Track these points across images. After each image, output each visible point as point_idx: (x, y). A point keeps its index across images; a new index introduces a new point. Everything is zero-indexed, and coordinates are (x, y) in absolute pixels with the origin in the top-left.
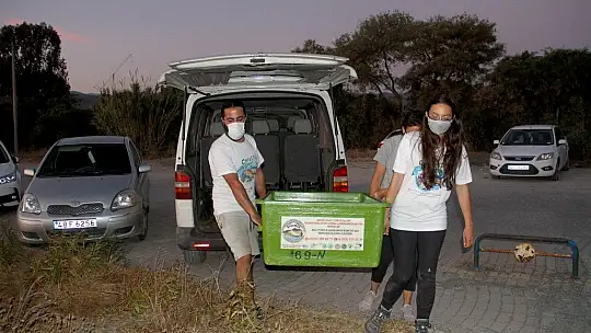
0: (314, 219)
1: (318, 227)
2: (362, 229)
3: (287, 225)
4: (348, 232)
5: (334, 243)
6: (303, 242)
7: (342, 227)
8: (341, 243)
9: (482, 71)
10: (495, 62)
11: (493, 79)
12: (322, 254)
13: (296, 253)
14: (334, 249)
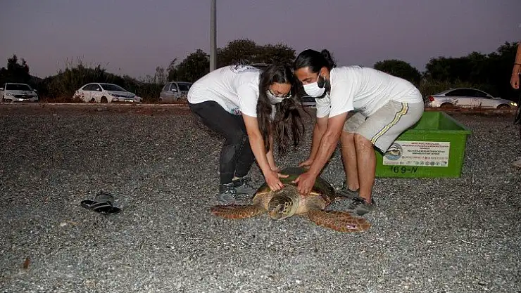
0: (410, 143)
1: (412, 148)
4: (437, 153)
5: (425, 161)
6: (400, 160)
7: (432, 149)
8: (430, 161)
12: (415, 169)
13: (394, 168)
14: (425, 165)
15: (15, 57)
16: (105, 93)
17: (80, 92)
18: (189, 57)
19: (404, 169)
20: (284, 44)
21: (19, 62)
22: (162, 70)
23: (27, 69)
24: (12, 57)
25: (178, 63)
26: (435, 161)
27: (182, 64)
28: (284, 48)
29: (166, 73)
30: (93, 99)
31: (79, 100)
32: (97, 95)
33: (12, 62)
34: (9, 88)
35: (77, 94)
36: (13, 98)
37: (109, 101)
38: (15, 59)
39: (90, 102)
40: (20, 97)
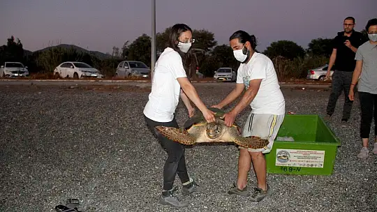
0: (296, 151)
1: (297, 155)
2: (323, 156)
3: (280, 153)
4: (315, 158)
5: (306, 164)
6: (288, 162)
7: (312, 155)
8: (310, 164)
9: (209, 50)
10: (214, 47)
11: (213, 53)
12: (298, 169)
13: (284, 168)
14: (306, 166)
15: (12, 37)
16: (77, 69)
17: (59, 69)
18: (137, 40)
19: (291, 169)
20: (206, 30)
21: (16, 41)
22: (117, 49)
23: (21, 45)
24: (10, 38)
25: (129, 44)
26: (314, 164)
27: (132, 45)
28: (206, 32)
29: (121, 51)
30: (68, 76)
31: (58, 76)
32: (70, 71)
33: (11, 41)
34: (8, 66)
35: (55, 71)
36: (10, 73)
37: (80, 76)
38: (12, 39)
39: (65, 78)
40: (16, 72)
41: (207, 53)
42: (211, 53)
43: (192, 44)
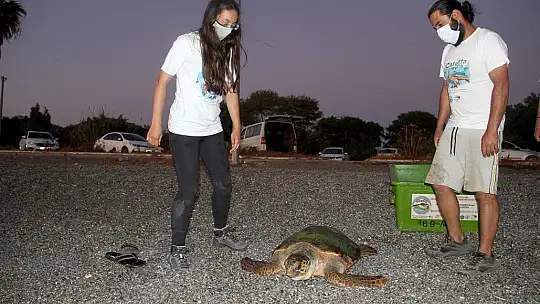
3: (416, 200)
6: (429, 214)
9: (311, 124)
10: (318, 120)
11: (317, 128)
13: (423, 222)
15: (37, 105)
16: (126, 143)
17: (101, 142)
19: (433, 223)
20: (306, 95)
21: (42, 111)
23: (49, 117)
24: (35, 106)
26: (466, 215)
28: (307, 99)
30: (114, 149)
31: (100, 149)
32: (118, 145)
33: (35, 110)
34: (32, 136)
35: (98, 143)
36: (34, 146)
37: (130, 150)
38: (38, 108)
39: (111, 151)
40: (42, 145)
41: (308, 129)
42: (315, 128)
43: (233, 31)
